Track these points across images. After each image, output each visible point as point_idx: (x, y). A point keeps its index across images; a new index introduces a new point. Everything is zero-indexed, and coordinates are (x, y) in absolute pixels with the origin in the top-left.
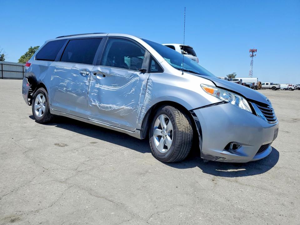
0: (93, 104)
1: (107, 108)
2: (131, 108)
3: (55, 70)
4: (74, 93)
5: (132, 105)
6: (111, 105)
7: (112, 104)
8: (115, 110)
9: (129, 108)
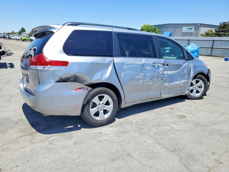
0: (165, 85)
1: (174, 85)
2: (186, 80)
3: (124, 66)
4: (151, 82)
5: (187, 79)
6: (176, 83)
7: (176, 81)
8: (178, 84)
9: (185, 81)
